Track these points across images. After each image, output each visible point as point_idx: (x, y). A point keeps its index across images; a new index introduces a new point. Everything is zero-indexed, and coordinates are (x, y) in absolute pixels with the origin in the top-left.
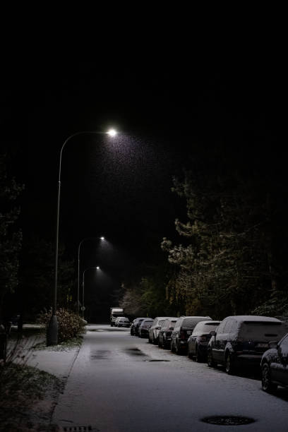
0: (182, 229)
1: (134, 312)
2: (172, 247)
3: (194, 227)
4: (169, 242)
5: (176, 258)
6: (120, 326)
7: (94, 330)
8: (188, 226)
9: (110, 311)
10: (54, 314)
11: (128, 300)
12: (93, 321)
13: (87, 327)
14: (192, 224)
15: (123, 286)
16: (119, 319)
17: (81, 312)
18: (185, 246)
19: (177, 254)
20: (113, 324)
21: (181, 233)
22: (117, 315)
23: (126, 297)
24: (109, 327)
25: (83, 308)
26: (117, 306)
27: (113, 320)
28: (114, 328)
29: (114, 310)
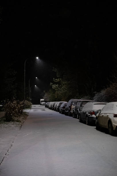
0: (55, 80)
1: (48, 100)
2: (53, 85)
3: (58, 80)
4: (52, 84)
5: (54, 87)
6: (43, 105)
7: (35, 106)
8: (57, 80)
9: (40, 100)
10: (24, 101)
11: (46, 96)
12: (34, 104)
13: (32, 105)
14: (57, 79)
15: (44, 91)
16: (43, 103)
17: (30, 101)
18: (56, 84)
19: (54, 86)
20: (41, 104)
21: (55, 81)
22: (42, 101)
23: (45, 95)
24: (40, 105)
25: (31, 99)
26: (42, 98)
27: (41, 103)
28: (41, 106)
29: (41, 100)
